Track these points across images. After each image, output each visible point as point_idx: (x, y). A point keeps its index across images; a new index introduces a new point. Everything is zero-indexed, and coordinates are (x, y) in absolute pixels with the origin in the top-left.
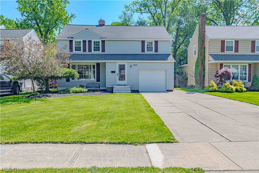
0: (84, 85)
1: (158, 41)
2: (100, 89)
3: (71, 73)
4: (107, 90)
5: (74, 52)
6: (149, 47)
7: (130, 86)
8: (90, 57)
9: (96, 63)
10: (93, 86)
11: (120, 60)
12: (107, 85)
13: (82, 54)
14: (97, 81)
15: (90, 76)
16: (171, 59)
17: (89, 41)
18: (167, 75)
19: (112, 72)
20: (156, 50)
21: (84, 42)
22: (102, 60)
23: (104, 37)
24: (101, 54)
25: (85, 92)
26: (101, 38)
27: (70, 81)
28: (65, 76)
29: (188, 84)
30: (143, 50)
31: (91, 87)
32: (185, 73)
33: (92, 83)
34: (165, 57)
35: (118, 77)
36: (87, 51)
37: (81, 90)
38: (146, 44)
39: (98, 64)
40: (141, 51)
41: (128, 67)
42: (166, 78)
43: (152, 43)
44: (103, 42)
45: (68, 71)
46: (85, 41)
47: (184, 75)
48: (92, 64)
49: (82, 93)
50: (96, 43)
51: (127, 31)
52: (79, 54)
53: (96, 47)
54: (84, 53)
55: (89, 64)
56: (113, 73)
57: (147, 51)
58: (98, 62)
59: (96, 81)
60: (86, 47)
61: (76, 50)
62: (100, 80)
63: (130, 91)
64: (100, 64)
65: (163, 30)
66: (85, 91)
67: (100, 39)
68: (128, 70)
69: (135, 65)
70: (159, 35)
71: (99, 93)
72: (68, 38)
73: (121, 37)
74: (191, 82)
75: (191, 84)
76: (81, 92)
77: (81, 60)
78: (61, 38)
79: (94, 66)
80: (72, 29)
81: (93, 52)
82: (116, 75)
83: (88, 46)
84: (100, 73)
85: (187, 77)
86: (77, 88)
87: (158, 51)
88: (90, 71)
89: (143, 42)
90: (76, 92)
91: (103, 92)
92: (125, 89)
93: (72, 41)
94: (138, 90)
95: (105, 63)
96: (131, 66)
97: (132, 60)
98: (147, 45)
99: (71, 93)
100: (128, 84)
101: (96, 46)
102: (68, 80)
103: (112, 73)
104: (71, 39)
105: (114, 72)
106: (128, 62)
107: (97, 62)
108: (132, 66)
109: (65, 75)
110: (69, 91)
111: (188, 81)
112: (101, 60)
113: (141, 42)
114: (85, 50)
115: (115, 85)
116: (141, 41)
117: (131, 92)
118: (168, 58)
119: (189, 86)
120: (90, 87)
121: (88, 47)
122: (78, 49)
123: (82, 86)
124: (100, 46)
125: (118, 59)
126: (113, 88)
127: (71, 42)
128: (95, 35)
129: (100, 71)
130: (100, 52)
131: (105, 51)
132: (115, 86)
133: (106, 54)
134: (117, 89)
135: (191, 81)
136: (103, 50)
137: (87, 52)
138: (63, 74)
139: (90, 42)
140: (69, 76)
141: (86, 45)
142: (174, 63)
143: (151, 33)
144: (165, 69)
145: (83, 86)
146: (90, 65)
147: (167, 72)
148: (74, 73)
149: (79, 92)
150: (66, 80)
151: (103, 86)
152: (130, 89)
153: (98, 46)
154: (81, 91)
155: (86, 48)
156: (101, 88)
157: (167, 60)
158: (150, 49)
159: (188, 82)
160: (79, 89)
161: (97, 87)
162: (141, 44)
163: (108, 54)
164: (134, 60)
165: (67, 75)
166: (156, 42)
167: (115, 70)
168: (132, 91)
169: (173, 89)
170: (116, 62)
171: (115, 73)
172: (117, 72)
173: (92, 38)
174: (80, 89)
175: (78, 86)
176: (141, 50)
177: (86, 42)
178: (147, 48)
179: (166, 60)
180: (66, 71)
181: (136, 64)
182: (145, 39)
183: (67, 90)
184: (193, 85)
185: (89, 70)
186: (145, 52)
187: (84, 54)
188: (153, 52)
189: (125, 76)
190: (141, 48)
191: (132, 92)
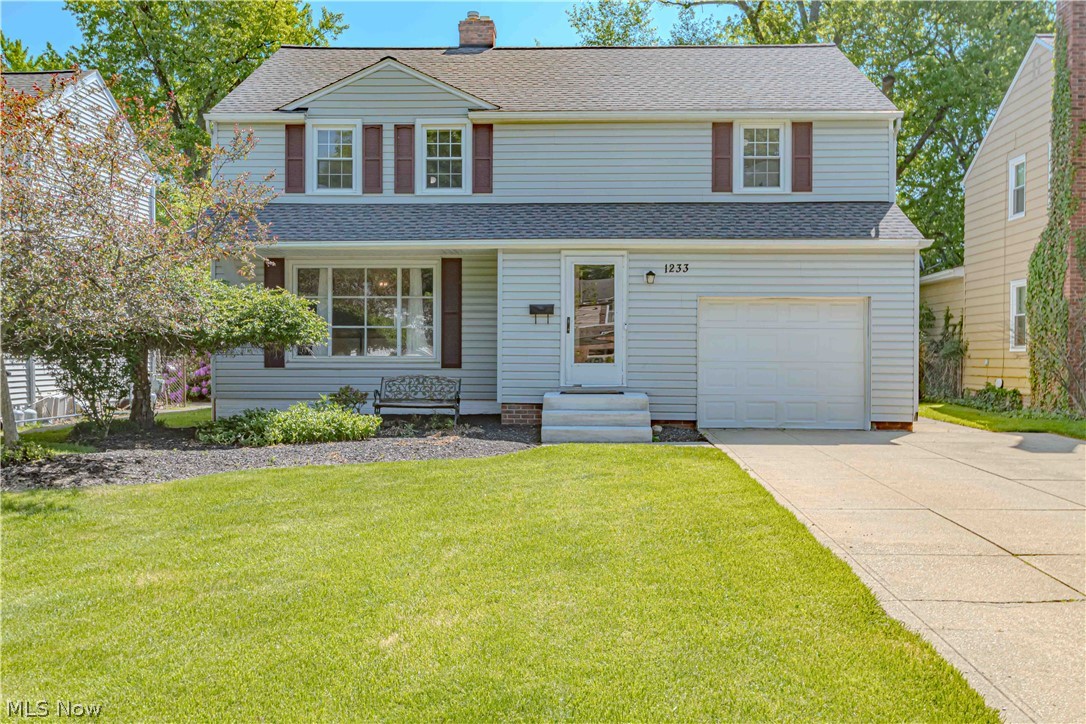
0: (363, 389)
1: (811, 124)
2: (461, 412)
3: (278, 313)
4: (506, 419)
5: (314, 192)
6: (758, 161)
7: (642, 398)
8: (401, 218)
9: (439, 257)
10: (420, 395)
11: (581, 237)
12: (507, 391)
13: (356, 206)
14: (444, 365)
15: (404, 332)
16: (902, 231)
17: (398, 128)
18: (874, 330)
19: (535, 310)
20: (802, 181)
21: (373, 132)
22: (474, 238)
23: (485, 105)
24: (469, 205)
25: (364, 436)
26: (470, 110)
27: (287, 365)
28: (237, 332)
29: (965, 380)
30: (721, 182)
31: (407, 399)
32: (948, 318)
33: (411, 378)
34: (859, 218)
35: (569, 342)
36: (385, 186)
37: (341, 425)
38: (739, 143)
39: (452, 266)
40: (710, 185)
41: (634, 280)
42: (868, 349)
43: (775, 134)
44: (483, 133)
45: (263, 303)
46: (379, 128)
47: (940, 330)
48: (415, 265)
49: (348, 439)
50: (444, 142)
51: (624, 72)
52: (344, 206)
53: (441, 162)
54: (373, 199)
55: (399, 265)
56: (542, 318)
57: (745, 185)
58: (451, 252)
59: (439, 366)
60: (385, 164)
61: (322, 182)
62: (464, 359)
63: (647, 431)
64: (464, 264)
65: (832, 66)
66: (367, 431)
67: (466, 116)
68: (633, 296)
69: (676, 267)
70: (818, 92)
71: (451, 439)
72: (277, 110)
73: (590, 104)
74: (991, 372)
75: (990, 380)
76: (340, 436)
77: (348, 239)
78: (239, 111)
79: (427, 275)
80: (309, 65)
81: (424, 192)
82: (556, 328)
83: (392, 157)
84: (464, 315)
85: (961, 341)
86: (311, 412)
87: (814, 184)
88: (405, 303)
89: (722, 131)
90: (310, 438)
91: (481, 431)
92: (613, 416)
93: (302, 127)
94: (694, 423)
95: (492, 257)
96: (651, 273)
97: (659, 236)
98: (748, 150)
99: (276, 442)
100: (632, 384)
101: (438, 158)
102: (274, 361)
103: (531, 319)
104: (297, 118)
105: (548, 310)
106: (631, 252)
107: (444, 252)
108: (660, 272)
109: (240, 326)
110: (260, 431)
111: (968, 363)
112: (469, 238)
113: (710, 132)
114: (373, 184)
115: (552, 390)
116: (710, 126)
117: (655, 433)
118: (882, 224)
119: (973, 394)
120: (400, 400)
121: (392, 164)
122: (333, 175)
123: (347, 398)
124: (463, 158)
125: (570, 232)
126: (540, 406)
127: (295, 132)
128: (435, 90)
129: (464, 308)
130: (464, 193)
131: (495, 185)
132: (552, 398)
133: (501, 205)
134: (565, 413)
135: (987, 367)
136: (483, 182)
137: (388, 195)
138: (229, 323)
139: (404, 131)
140: (266, 331)
141: (379, 152)
142: (918, 258)
143: (764, 81)
144: (861, 289)
145: (356, 394)
146: (403, 270)
147: (874, 313)
148: (297, 314)
149: (325, 438)
150: (262, 358)
151: (478, 396)
152: (647, 416)
153: (451, 158)
154: (337, 429)
155: (385, 171)
156: (466, 408)
157: (873, 233)
158: (762, 170)
159: (967, 371)
160: (329, 417)
161: (445, 404)
162: (710, 140)
163: (511, 205)
164: (673, 236)
165: (249, 326)
166: (803, 131)
167: (556, 296)
168: (659, 428)
169: (916, 419)
170: (559, 251)
171: (553, 319)
172: (566, 306)
173: (419, 112)
174: (330, 415)
175: (325, 397)
176: (710, 177)
177: (385, 134)
178: (748, 164)
179: (868, 236)
180: (248, 304)
181: (682, 259)
182: (733, 110)
183: (253, 422)
184: (1009, 387)
185: (399, 297)
186: (736, 190)
187: (368, 206)
188: (784, 191)
189: (612, 334)
190: (710, 170)
191: (657, 438)
